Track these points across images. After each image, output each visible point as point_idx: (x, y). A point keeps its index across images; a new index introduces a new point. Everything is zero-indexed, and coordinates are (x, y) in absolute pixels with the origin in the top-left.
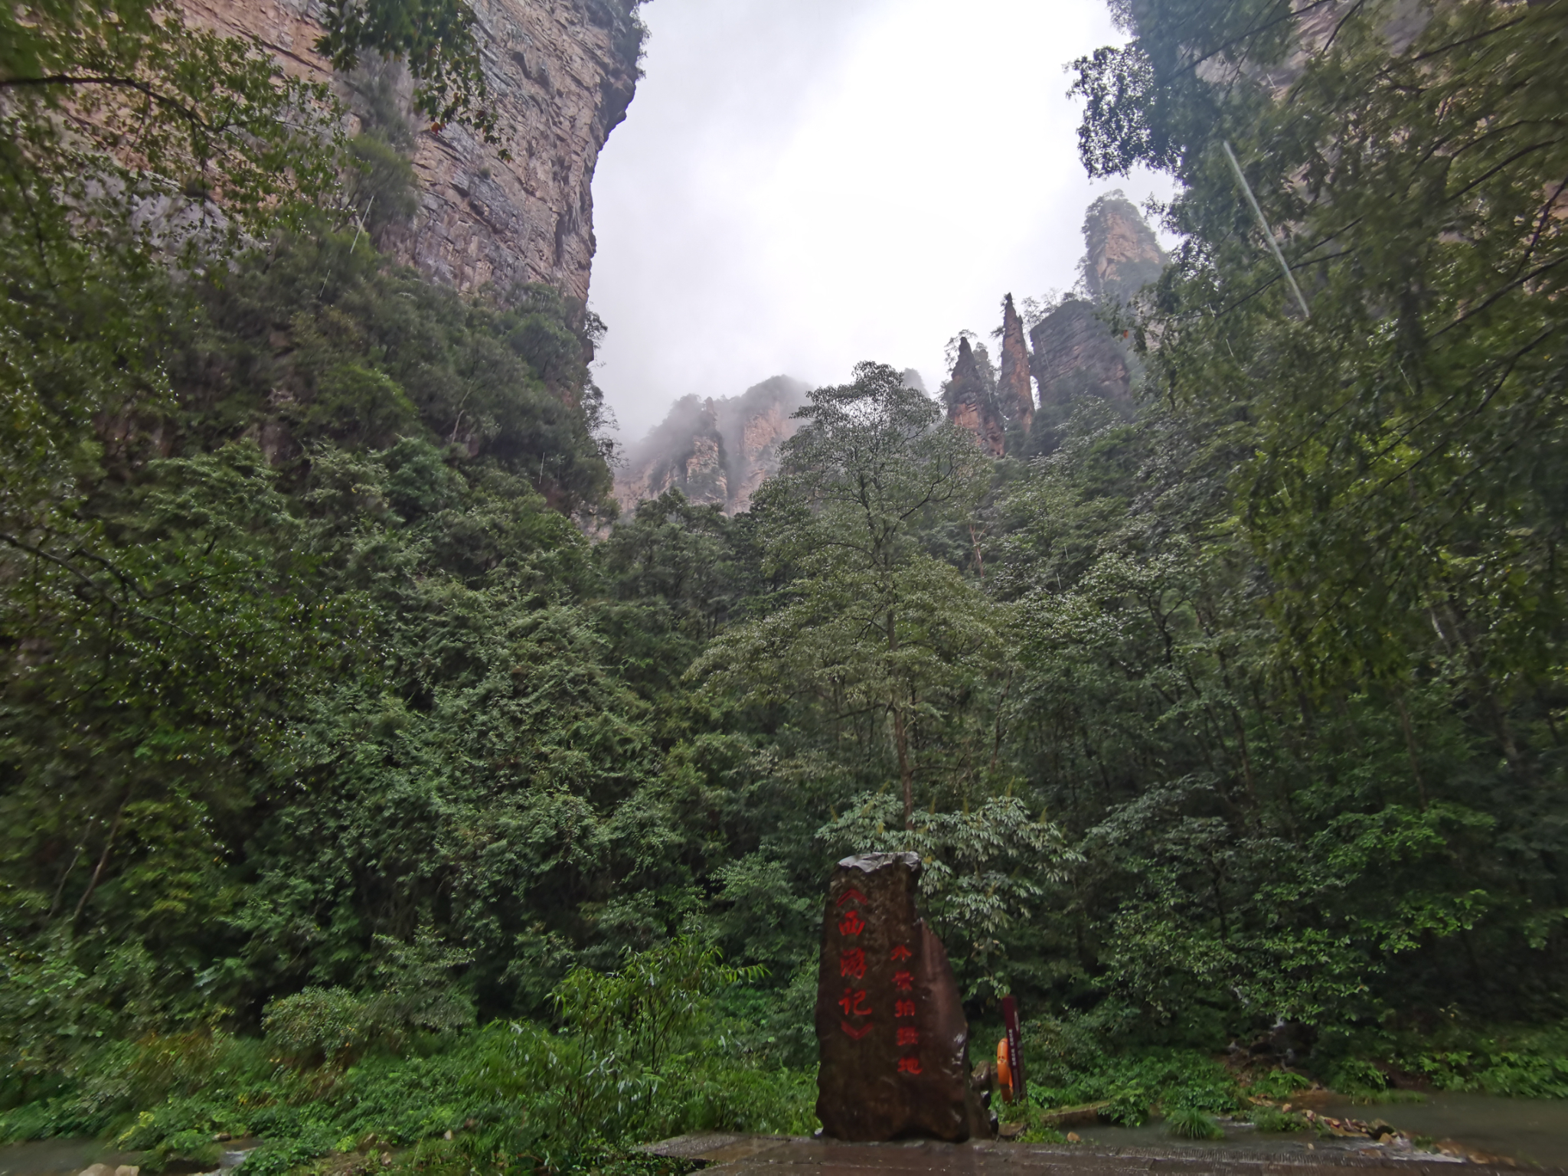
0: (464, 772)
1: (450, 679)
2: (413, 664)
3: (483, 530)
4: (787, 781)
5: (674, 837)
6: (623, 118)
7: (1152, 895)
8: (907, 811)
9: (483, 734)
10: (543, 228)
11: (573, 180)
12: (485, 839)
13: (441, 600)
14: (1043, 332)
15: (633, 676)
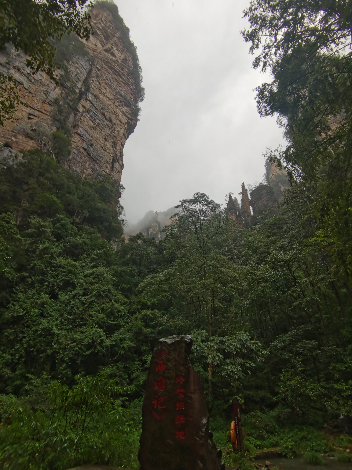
0: (65, 320)
1: (65, 289)
2: (53, 284)
3: (80, 244)
5: (132, 344)
6: (133, 132)
7: (293, 367)
9: (72, 307)
10: (108, 160)
11: (118, 148)
12: (69, 342)
13: (64, 264)
14: (254, 193)
15: (123, 290)
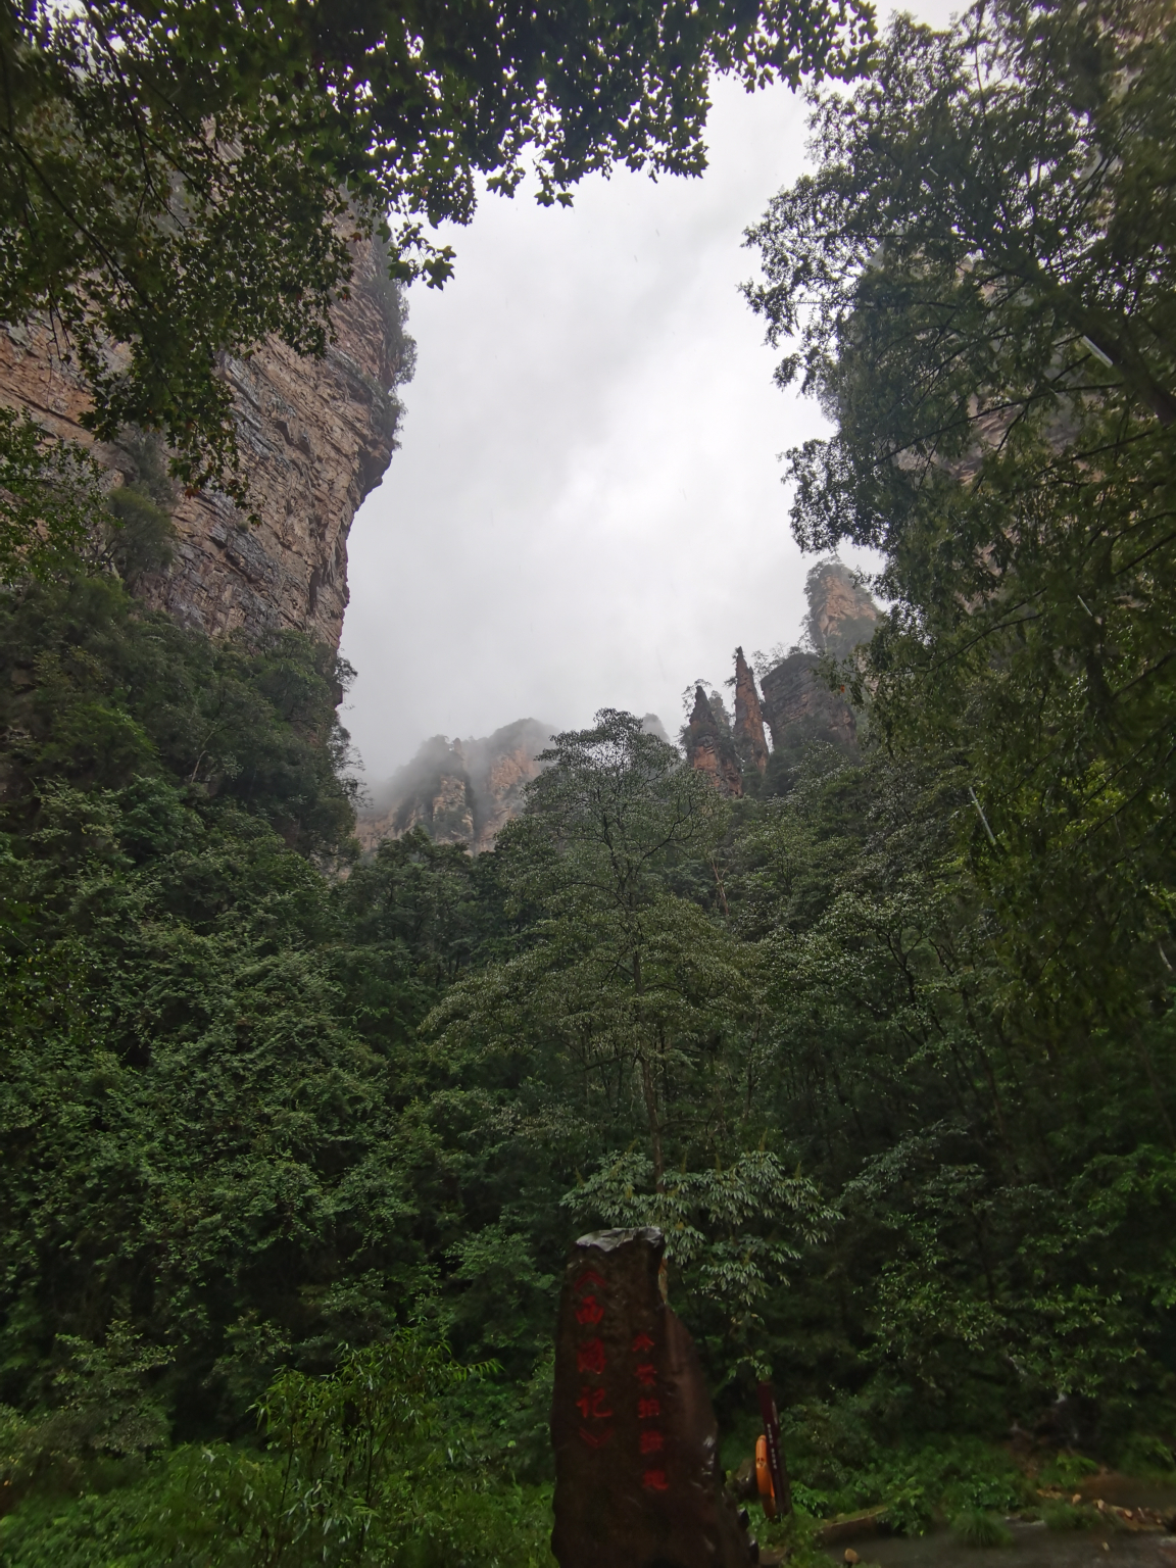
0: (179, 1136)
1: (169, 1031)
2: (131, 1015)
3: (216, 872)
4: (531, 1141)
5: (406, 1209)
6: (379, 483)
7: (915, 1254)
8: (658, 1171)
9: (201, 1093)
10: (298, 579)
11: (329, 536)
12: (198, 1213)
13: (166, 946)
14: (772, 682)
15: (366, 1027)
